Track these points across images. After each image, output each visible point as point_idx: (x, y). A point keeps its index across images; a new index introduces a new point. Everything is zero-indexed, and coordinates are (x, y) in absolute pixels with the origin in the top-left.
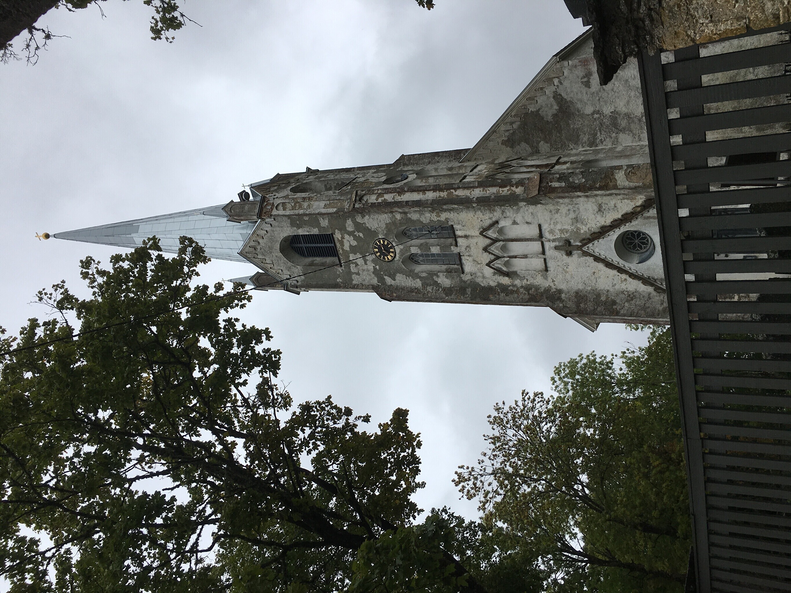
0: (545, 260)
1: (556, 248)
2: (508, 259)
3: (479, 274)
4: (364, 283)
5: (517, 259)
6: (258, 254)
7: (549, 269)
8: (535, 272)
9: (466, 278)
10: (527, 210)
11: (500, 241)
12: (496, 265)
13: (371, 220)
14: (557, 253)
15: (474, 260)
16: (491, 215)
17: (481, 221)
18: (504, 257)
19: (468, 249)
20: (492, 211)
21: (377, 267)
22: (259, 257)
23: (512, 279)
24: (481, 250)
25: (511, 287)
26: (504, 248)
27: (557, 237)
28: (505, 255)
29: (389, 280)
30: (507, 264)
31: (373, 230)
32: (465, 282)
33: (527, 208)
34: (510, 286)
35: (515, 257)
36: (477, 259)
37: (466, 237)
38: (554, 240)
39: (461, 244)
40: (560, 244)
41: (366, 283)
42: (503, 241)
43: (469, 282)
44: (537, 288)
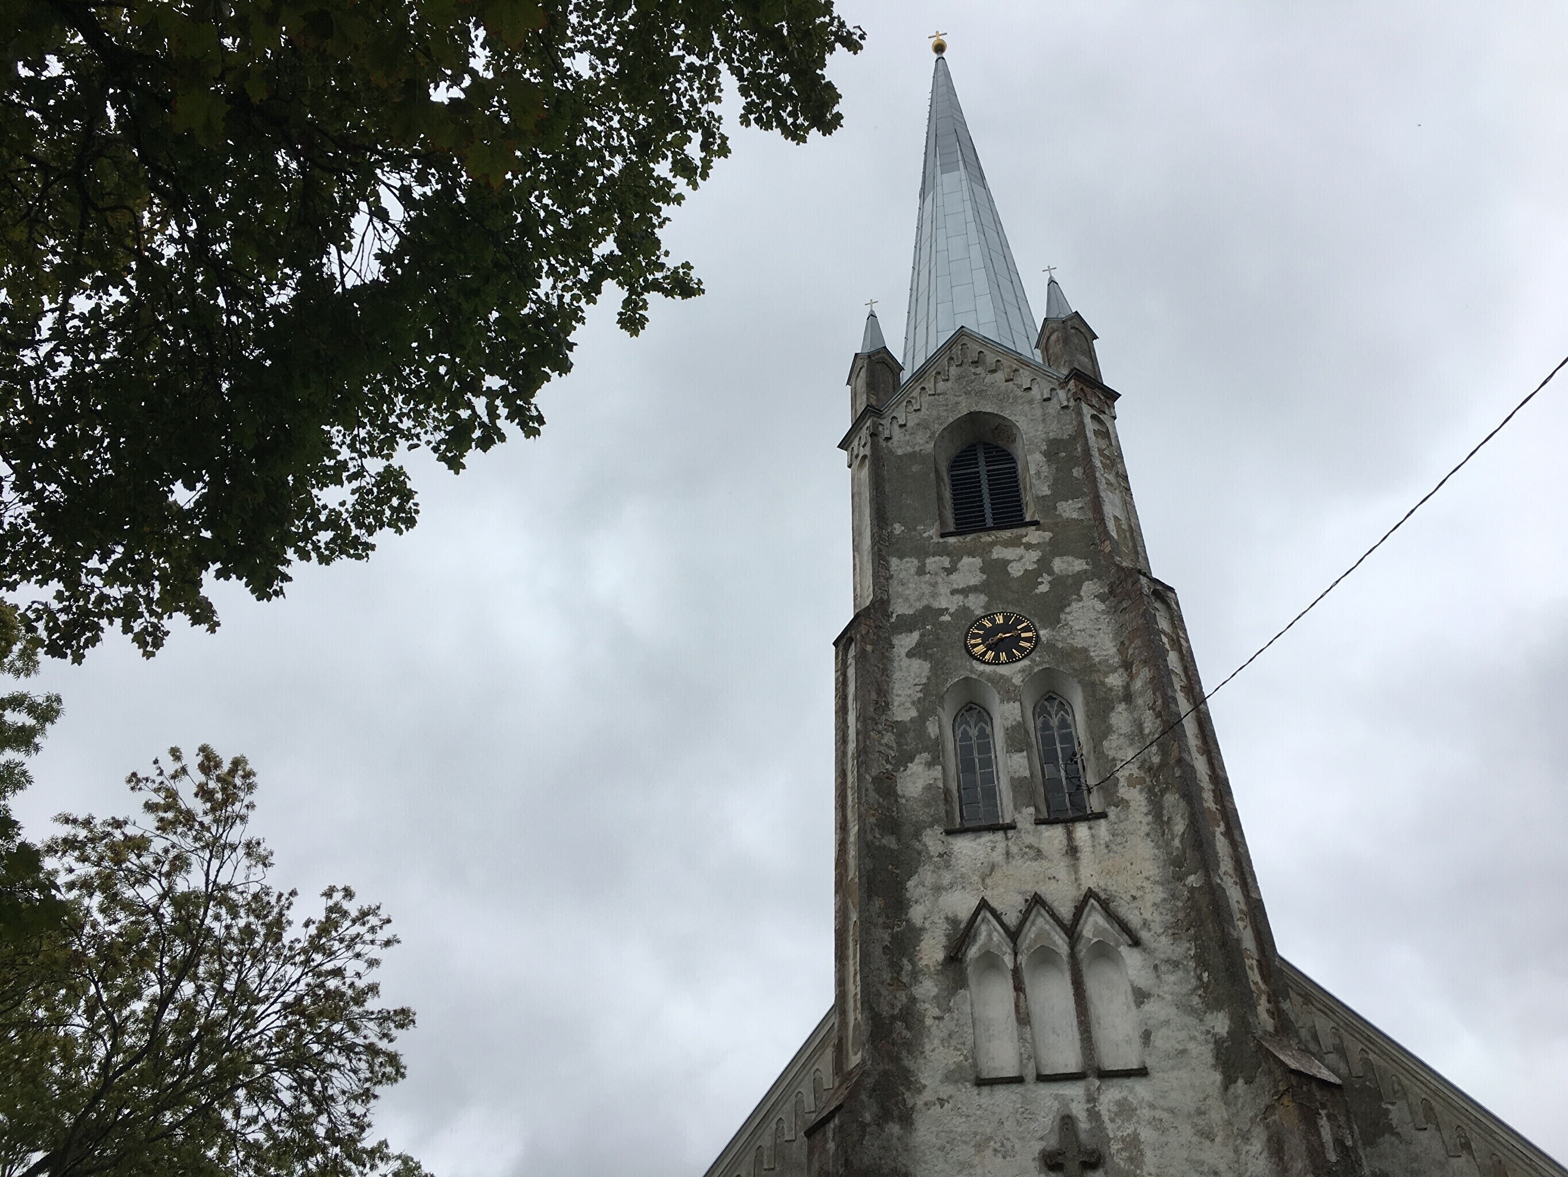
0: (1019, 1080)
1: (1067, 1122)
2: (1010, 965)
3: (947, 878)
4: (894, 583)
5: (1011, 994)
6: (961, 369)
7: (986, 1090)
8: (970, 1043)
9: (933, 840)
10: (1193, 1038)
11: (1072, 946)
12: (984, 928)
13: (1093, 615)
14: (1045, 1121)
15: (993, 867)
16: (1157, 928)
17: (1134, 898)
18: (1016, 954)
19: (1032, 853)
20: (1175, 930)
21: (947, 618)
22: (951, 369)
23: (938, 973)
24: (1031, 888)
25: (910, 967)
26: (1045, 956)
27: (1108, 1124)
28: (1022, 959)
29: (906, 641)
30: (990, 961)
31: (1063, 616)
32: (917, 835)
33: (1201, 1038)
34: (914, 964)
35: (1019, 988)
36: (998, 874)
37: (1072, 851)
38: (1094, 1115)
39: (1047, 834)
40: (1083, 1136)
41: (895, 587)
42: (1073, 955)
43: (918, 846)
44: (913, 1047)
